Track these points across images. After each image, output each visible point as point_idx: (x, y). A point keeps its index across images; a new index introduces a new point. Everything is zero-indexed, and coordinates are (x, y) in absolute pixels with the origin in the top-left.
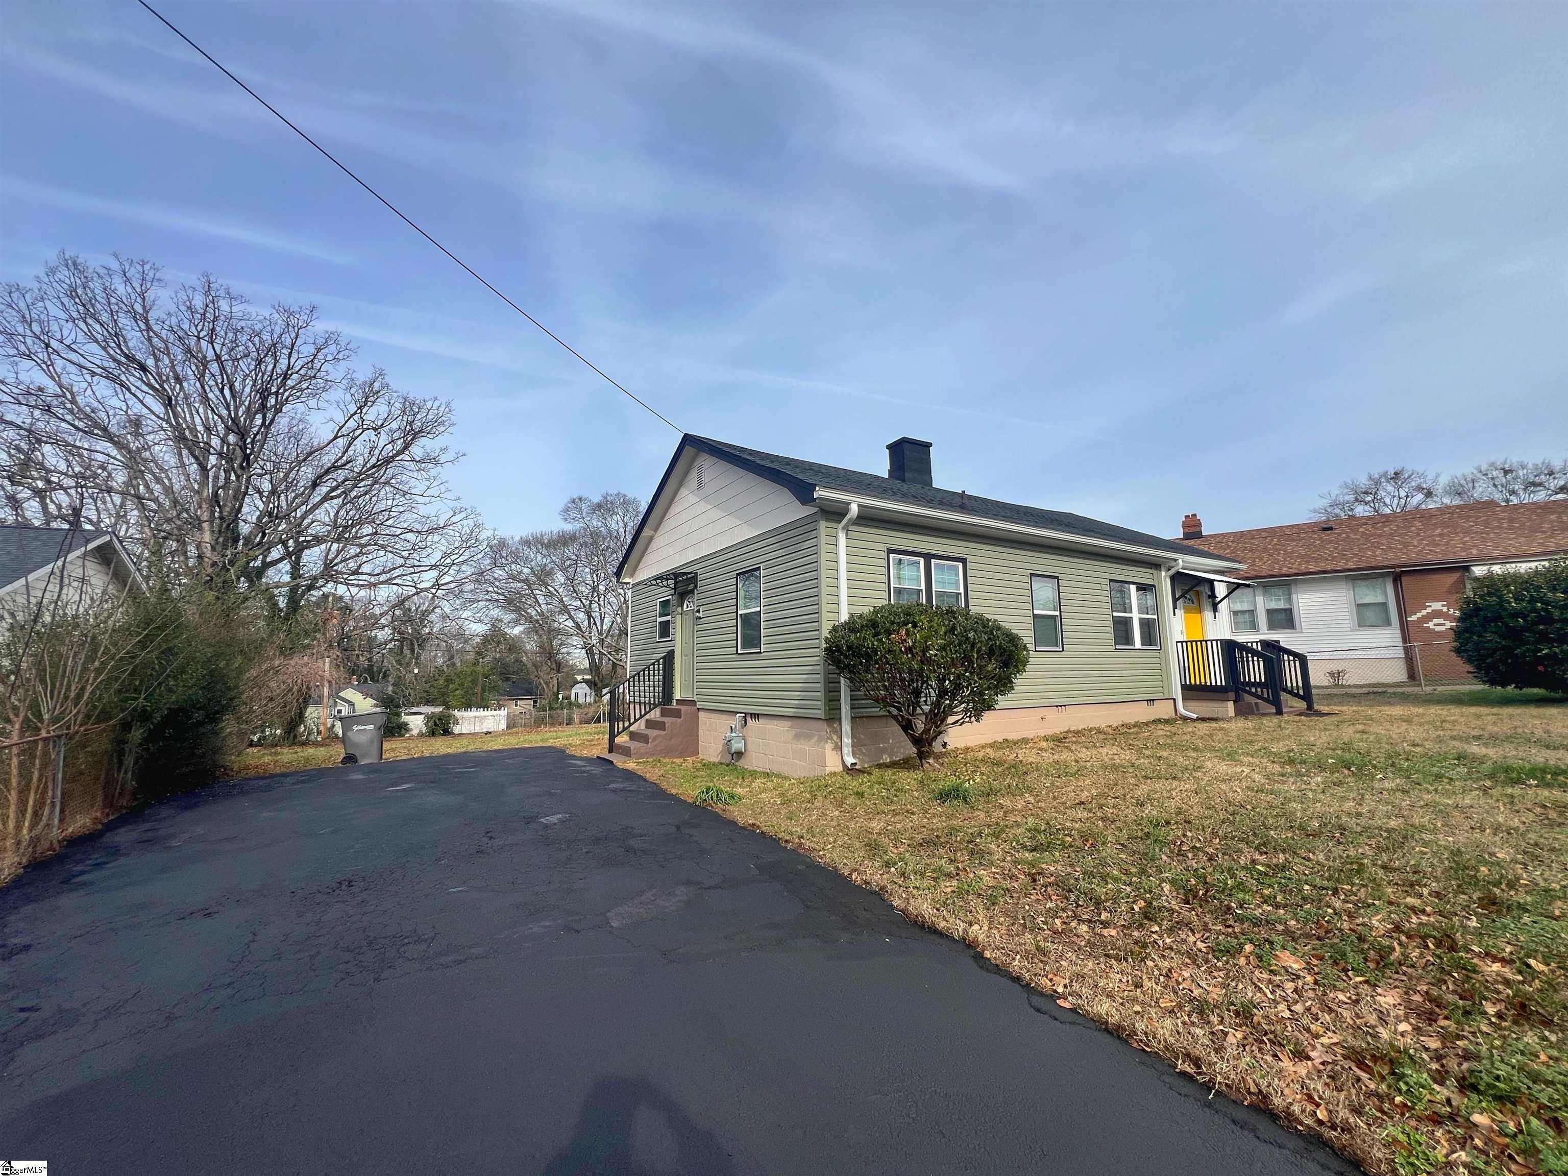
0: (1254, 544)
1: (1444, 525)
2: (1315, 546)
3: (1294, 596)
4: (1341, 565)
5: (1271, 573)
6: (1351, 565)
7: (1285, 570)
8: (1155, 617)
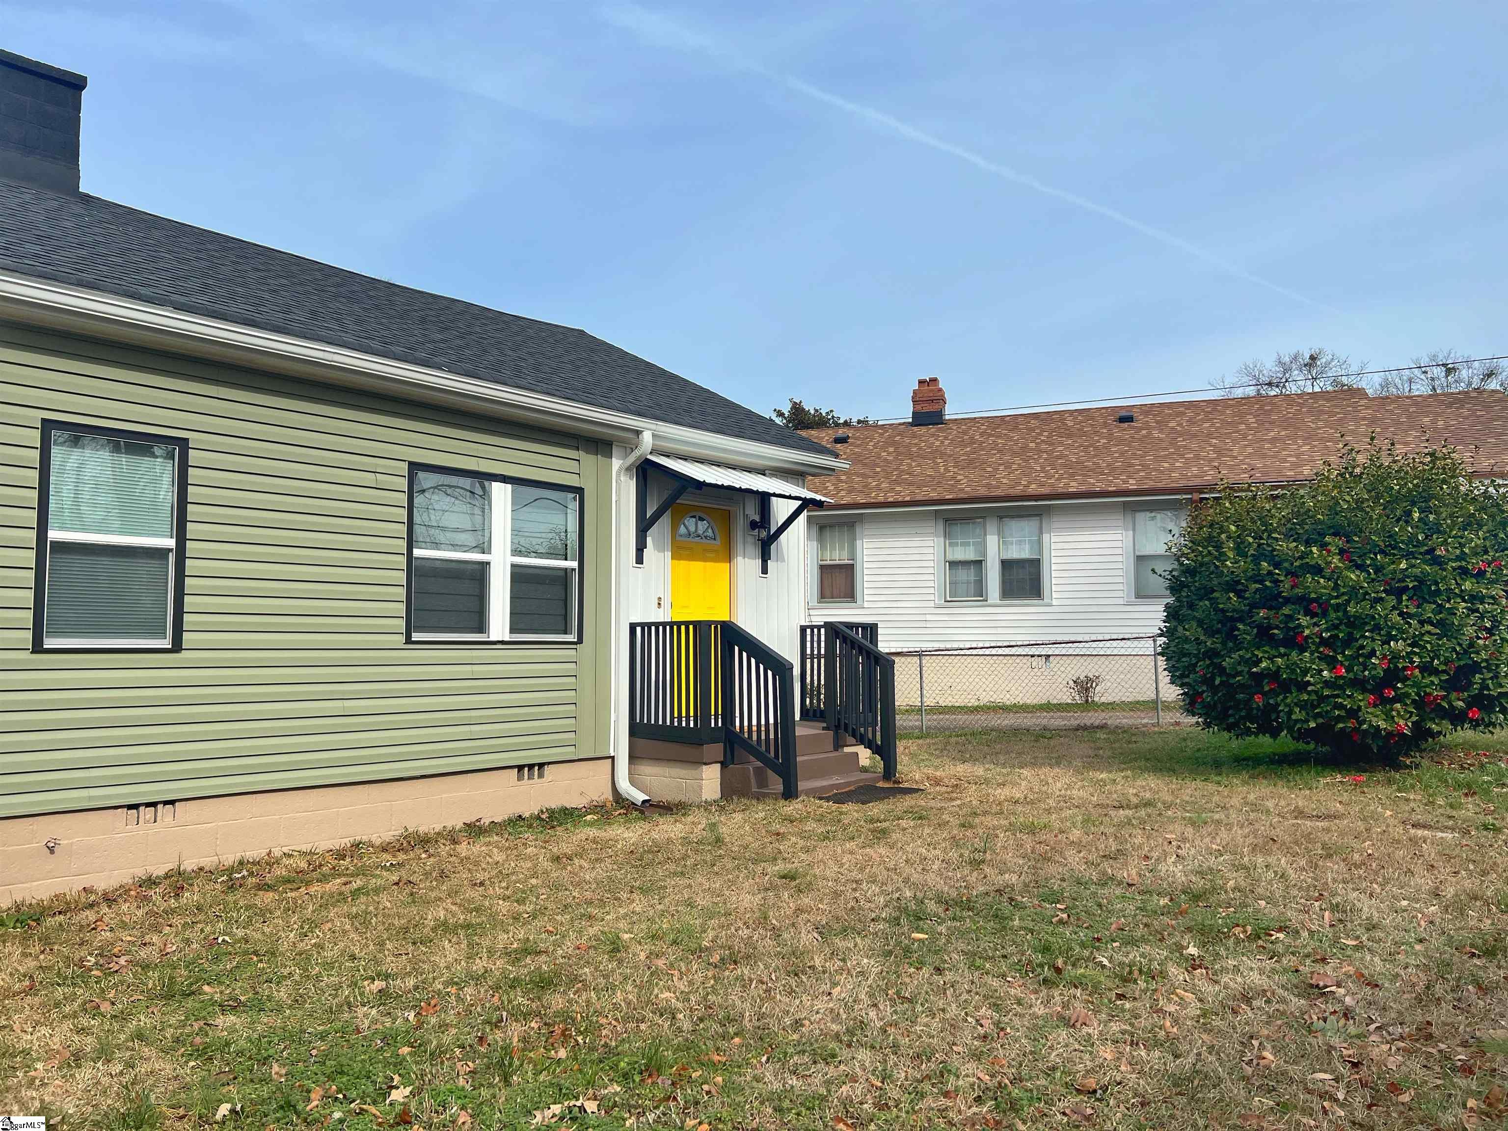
0: (1010, 439)
1: (1286, 423)
2: (1096, 448)
3: (1046, 537)
4: (1117, 484)
5: (1012, 492)
6: (1132, 485)
7: (1033, 489)
8: (574, 564)
